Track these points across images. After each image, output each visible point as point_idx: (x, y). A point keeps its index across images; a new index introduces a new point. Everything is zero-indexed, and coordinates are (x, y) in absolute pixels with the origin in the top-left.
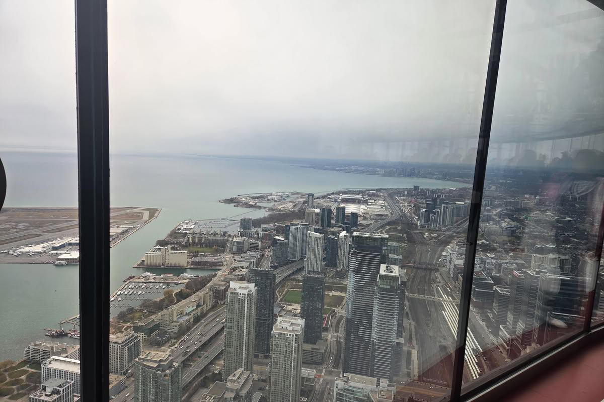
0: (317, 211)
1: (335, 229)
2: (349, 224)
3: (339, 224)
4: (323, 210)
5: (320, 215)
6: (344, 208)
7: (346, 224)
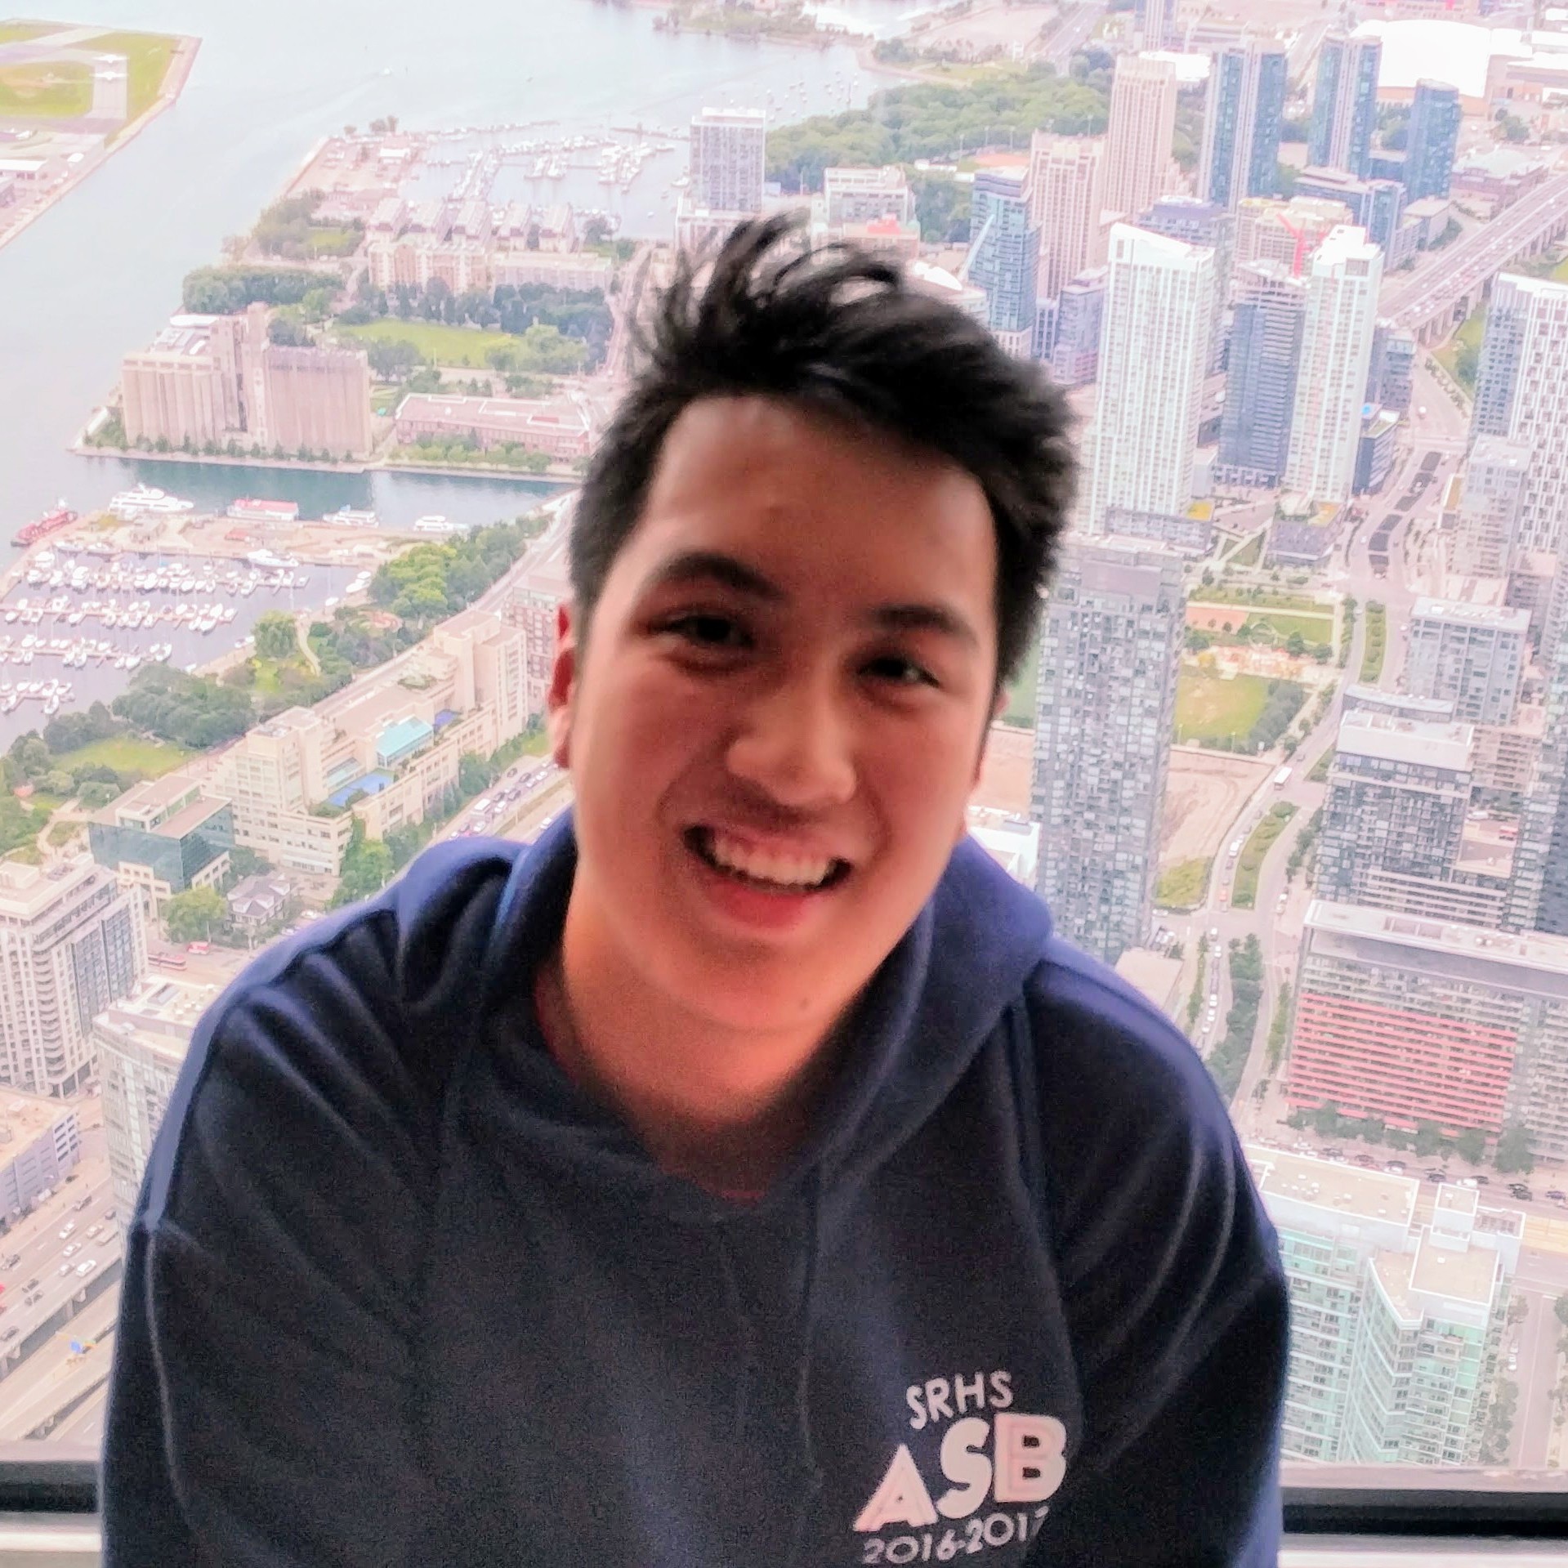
0: (1193, 67)
1: (1303, 212)
2: (1397, 173)
3: (1330, 172)
4: (1232, 66)
5: (1212, 98)
6: (1371, 52)
7: (1378, 170)
